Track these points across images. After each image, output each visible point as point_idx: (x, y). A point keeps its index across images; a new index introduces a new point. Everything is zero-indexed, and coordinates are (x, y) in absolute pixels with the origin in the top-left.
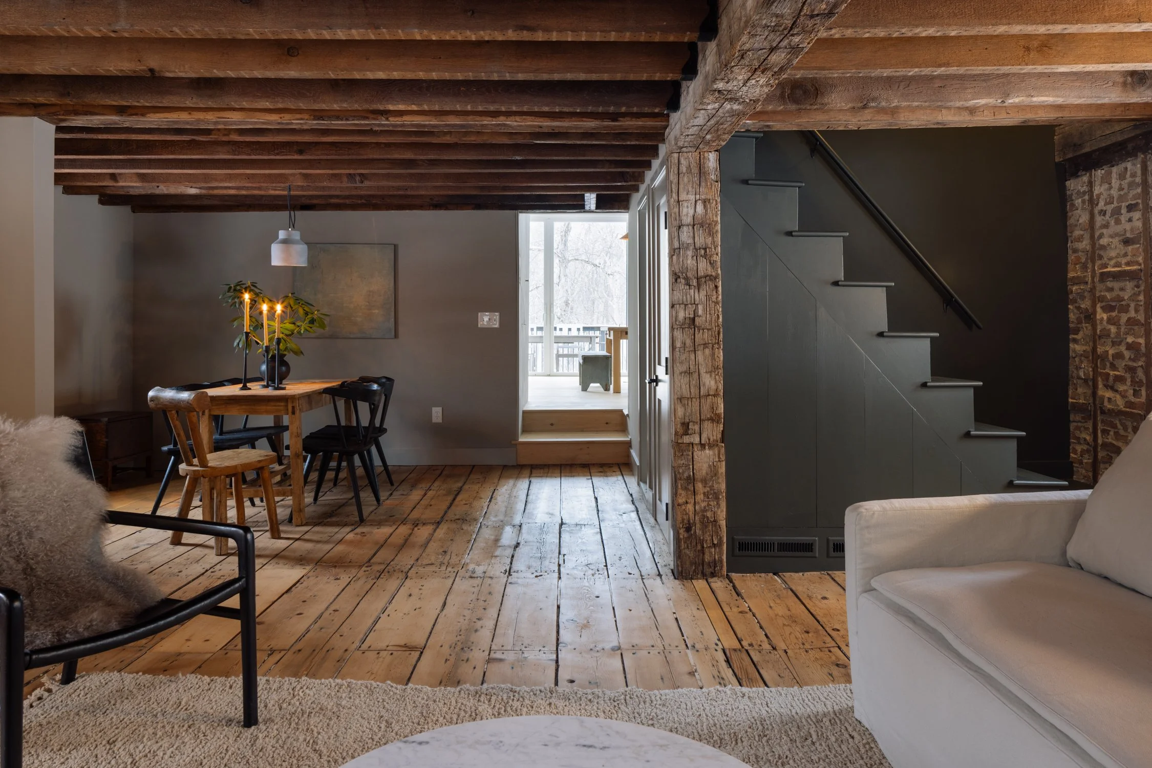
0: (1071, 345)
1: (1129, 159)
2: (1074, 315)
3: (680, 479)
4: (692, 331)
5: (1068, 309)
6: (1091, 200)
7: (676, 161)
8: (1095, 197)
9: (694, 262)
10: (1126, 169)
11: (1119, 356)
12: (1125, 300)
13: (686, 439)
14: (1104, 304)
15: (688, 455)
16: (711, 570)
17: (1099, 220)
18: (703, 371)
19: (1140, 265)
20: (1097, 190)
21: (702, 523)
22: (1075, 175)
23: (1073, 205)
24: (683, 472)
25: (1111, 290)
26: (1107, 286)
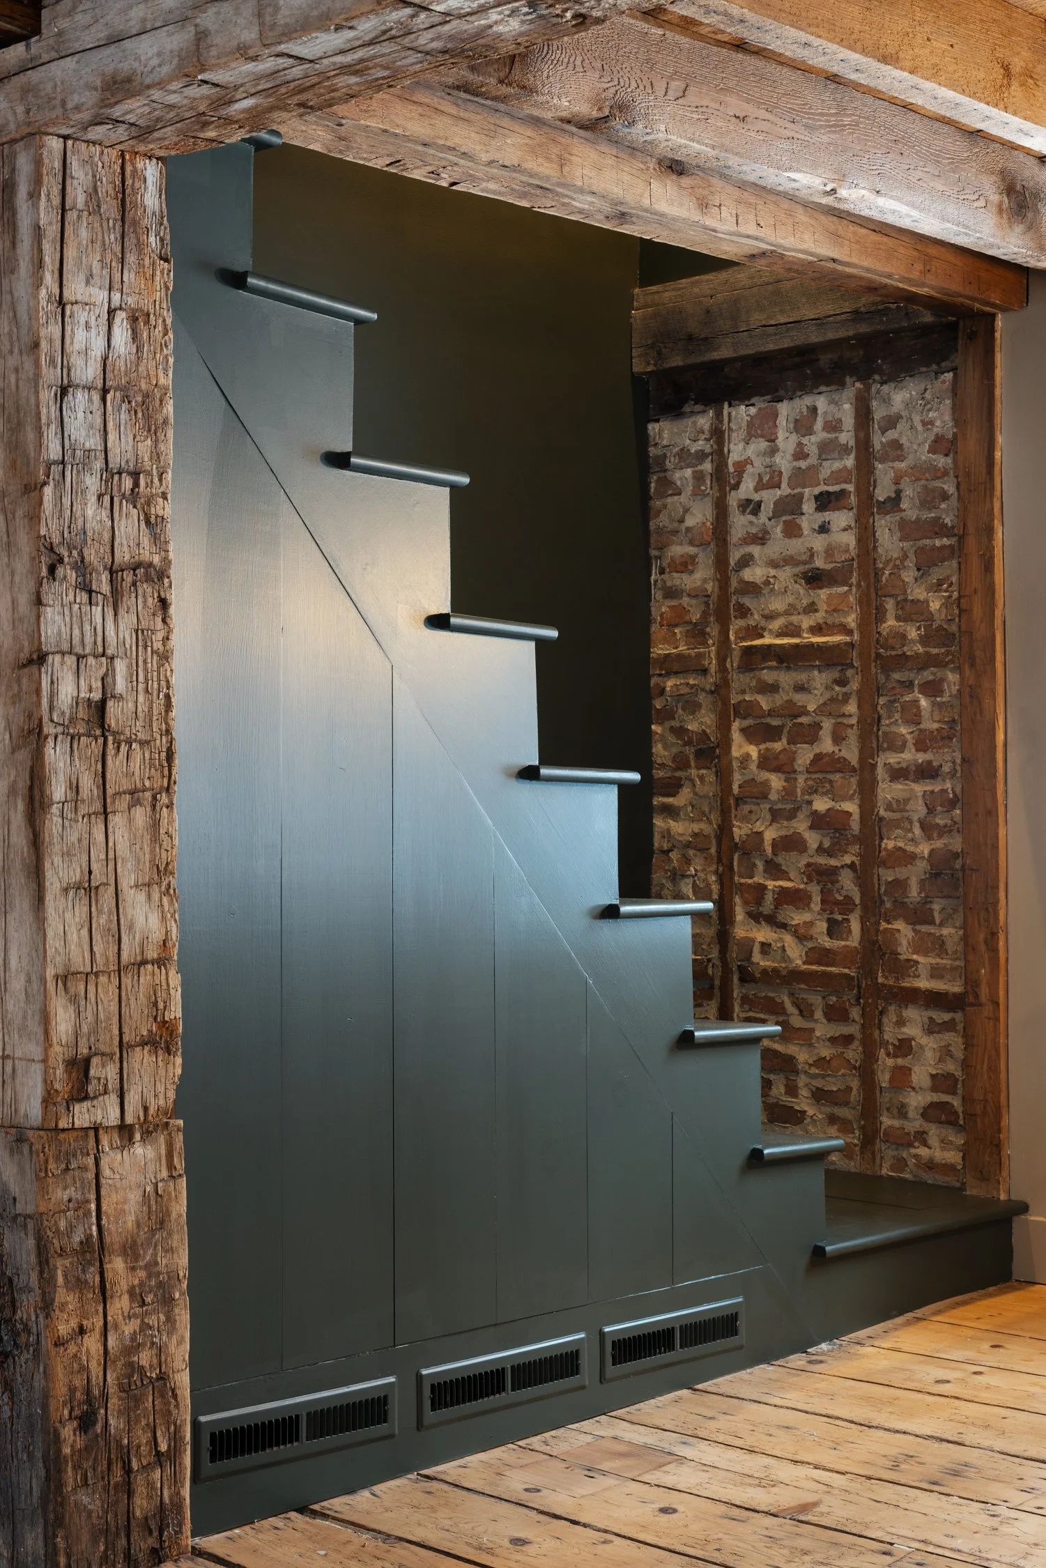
0: (658, 822)
1: (823, 388)
2: (666, 747)
3: (62, 1253)
4: (96, 747)
5: (650, 733)
6: (720, 474)
7: (57, 164)
8: (731, 469)
9: (105, 514)
10: (814, 410)
11: (791, 843)
12: (807, 713)
13: (82, 1115)
14: (746, 723)
15: (84, 1168)
16: (152, 1542)
17: (740, 524)
18: (127, 881)
19: (849, 632)
20: (736, 451)
21: (124, 1389)
22: (674, 409)
23: (666, 483)
24: (71, 1227)
25: (773, 688)
26: (759, 681)
